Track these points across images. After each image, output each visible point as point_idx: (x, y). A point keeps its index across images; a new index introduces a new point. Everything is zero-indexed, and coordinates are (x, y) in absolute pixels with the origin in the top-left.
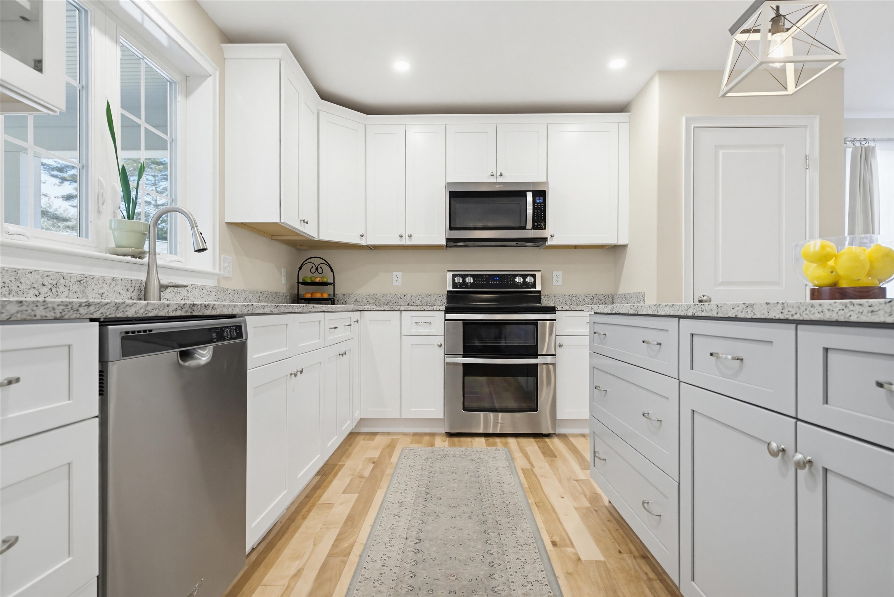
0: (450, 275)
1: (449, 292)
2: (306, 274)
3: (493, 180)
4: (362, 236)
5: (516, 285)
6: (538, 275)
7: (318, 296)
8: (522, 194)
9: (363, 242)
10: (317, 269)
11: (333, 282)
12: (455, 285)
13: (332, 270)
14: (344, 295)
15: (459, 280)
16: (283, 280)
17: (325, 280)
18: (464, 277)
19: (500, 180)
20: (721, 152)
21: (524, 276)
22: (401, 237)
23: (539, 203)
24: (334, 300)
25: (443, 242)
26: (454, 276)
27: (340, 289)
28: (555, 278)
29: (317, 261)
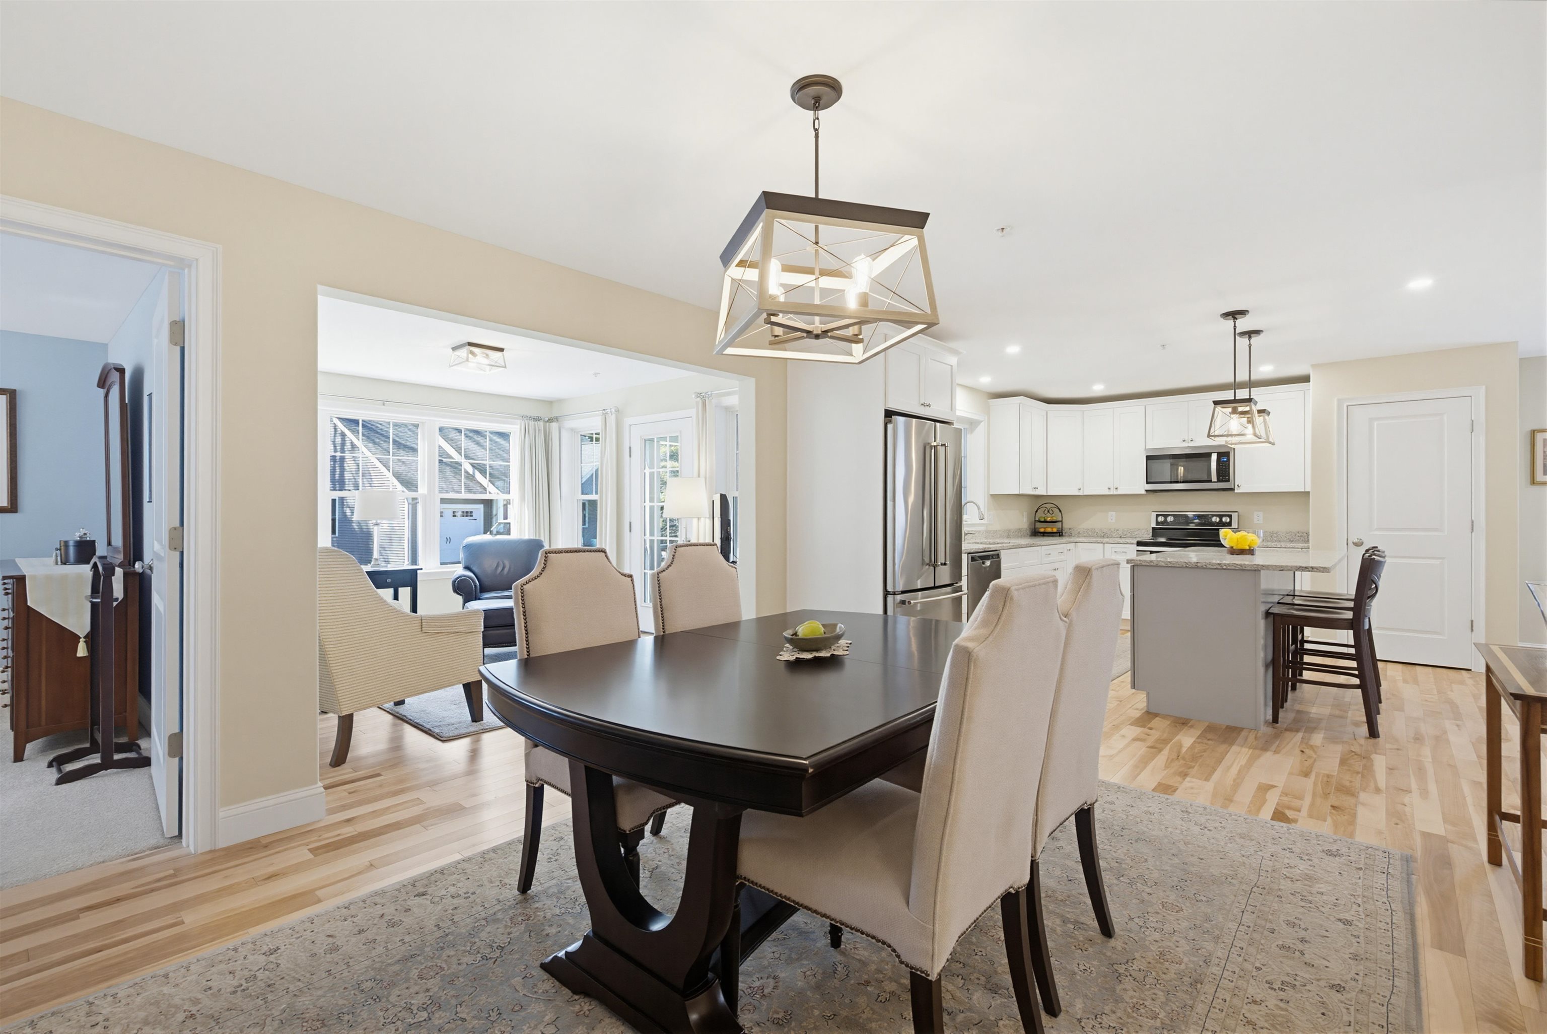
0: (1154, 514)
1: (1153, 528)
2: (1040, 515)
3: (1185, 445)
4: (1080, 489)
5: (1212, 524)
6: (1235, 516)
7: (1049, 530)
8: (1209, 455)
9: (1080, 493)
10: (1048, 512)
11: (1060, 519)
12: (1158, 523)
13: (1060, 511)
14: (1070, 529)
15: (1161, 519)
16: (1025, 520)
17: (1055, 519)
18: (1166, 516)
19: (1192, 444)
20: (1376, 423)
21: (1221, 517)
22: (1109, 489)
23: (1224, 461)
24: (1062, 533)
25: (1143, 492)
26: (1157, 516)
27: (1066, 525)
28: (1255, 517)
29: (1048, 506)
